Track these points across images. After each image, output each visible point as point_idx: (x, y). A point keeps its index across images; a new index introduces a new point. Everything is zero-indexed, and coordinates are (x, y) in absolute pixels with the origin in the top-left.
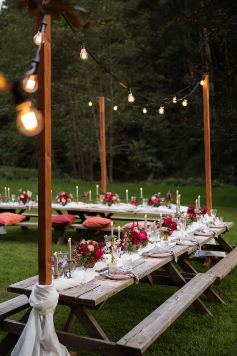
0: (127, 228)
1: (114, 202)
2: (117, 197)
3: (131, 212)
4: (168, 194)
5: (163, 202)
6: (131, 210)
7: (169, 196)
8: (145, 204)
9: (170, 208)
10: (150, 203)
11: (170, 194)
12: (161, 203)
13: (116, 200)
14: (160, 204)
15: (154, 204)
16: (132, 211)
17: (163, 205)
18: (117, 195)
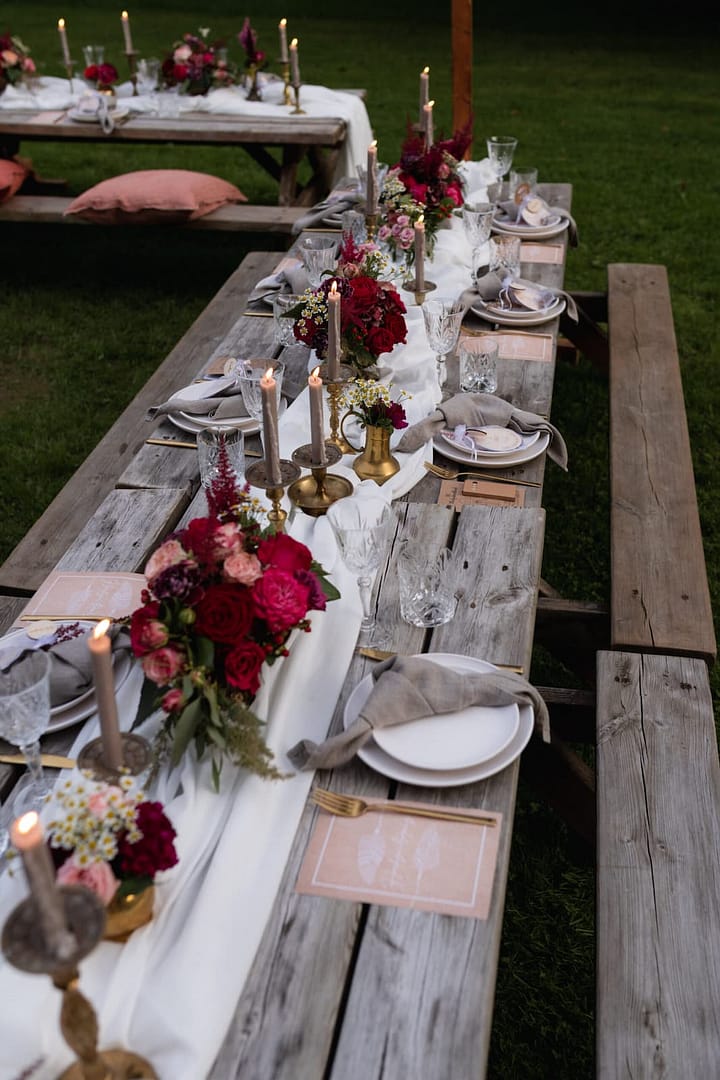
0: (90, 210)
1: (12, 75)
2: (21, 55)
3: (96, 126)
4: (242, 34)
5: (224, 69)
6: (91, 117)
7: (249, 41)
8: (147, 84)
9: (254, 95)
10: (170, 76)
11: (253, 32)
12: (217, 74)
13: (18, 66)
14: (213, 80)
15: (187, 82)
16: (98, 122)
17: (225, 83)
18: (17, 42)
